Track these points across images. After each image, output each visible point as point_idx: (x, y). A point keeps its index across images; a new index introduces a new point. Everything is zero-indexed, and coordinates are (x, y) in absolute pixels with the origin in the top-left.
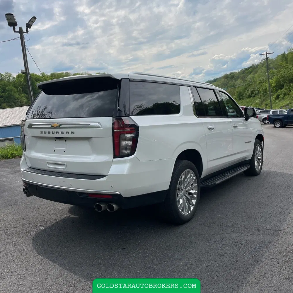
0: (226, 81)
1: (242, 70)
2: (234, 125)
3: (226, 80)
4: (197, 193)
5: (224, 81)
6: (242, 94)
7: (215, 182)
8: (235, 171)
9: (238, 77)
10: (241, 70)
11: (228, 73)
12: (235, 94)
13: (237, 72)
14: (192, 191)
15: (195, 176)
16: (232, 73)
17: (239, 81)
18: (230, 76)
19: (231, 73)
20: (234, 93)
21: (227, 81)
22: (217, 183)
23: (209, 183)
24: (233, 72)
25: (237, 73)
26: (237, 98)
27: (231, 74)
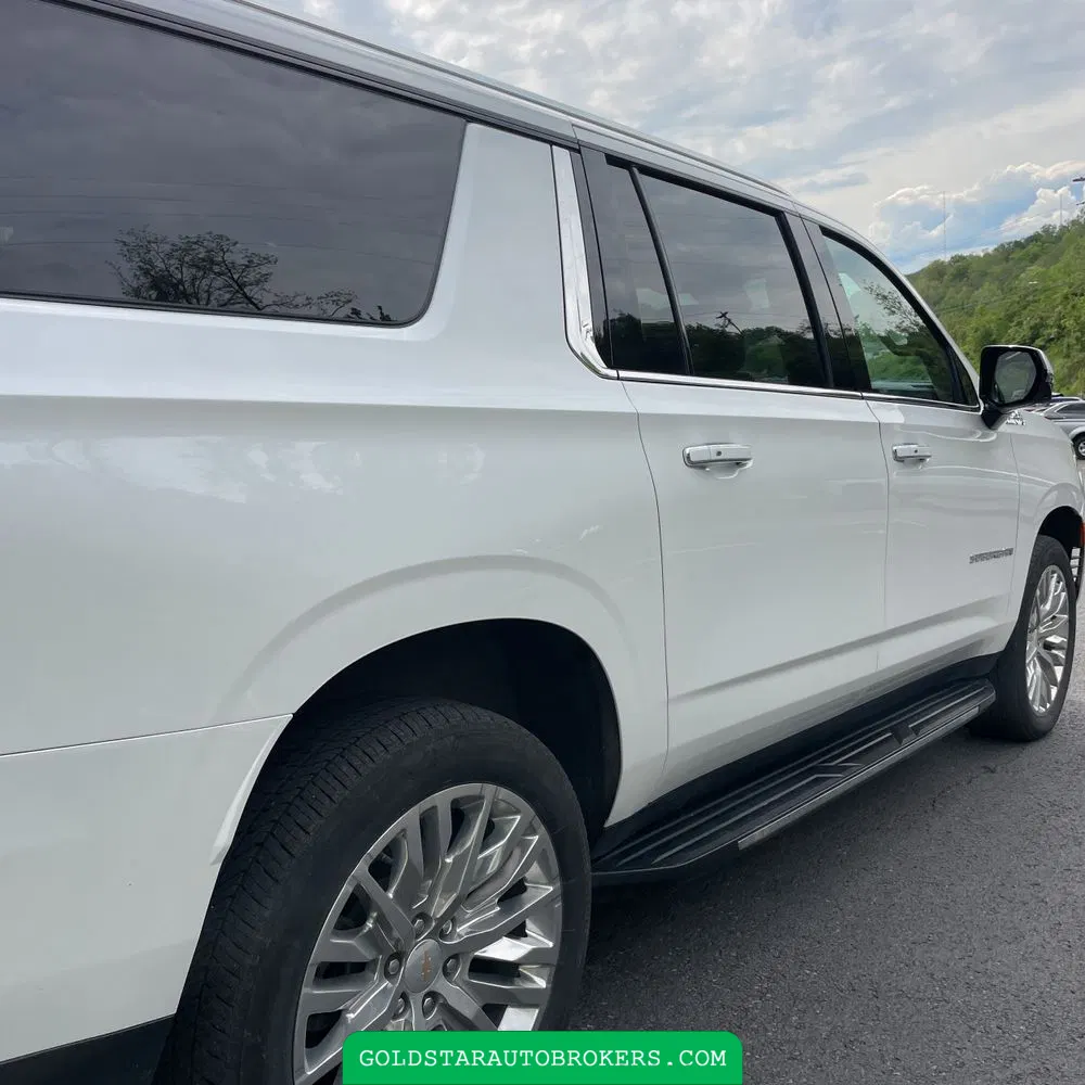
0: (935, 288)
1: (1002, 245)
2: (903, 450)
3: (934, 283)
4: (554, 960)
5: (928, 287)
6: (994, 337)
7: (726, 840)
8: (898, 736)
9: (984, 274)
10: (996, 246)
11: (946, 257)
12: (968, 339)
13: (982, 255)
14: (504, 950)
15: (537, 822)
16: (962, 258)
17: (986, 291)
18: (952, 270)
19: (957, 259)
20: (965, 333)
21: (941, 290)
22: (744, 842)
23: (679, 854)
24: (966, 253)
25: (978, 257)
26: (975, 352)
27: (958, 261)
